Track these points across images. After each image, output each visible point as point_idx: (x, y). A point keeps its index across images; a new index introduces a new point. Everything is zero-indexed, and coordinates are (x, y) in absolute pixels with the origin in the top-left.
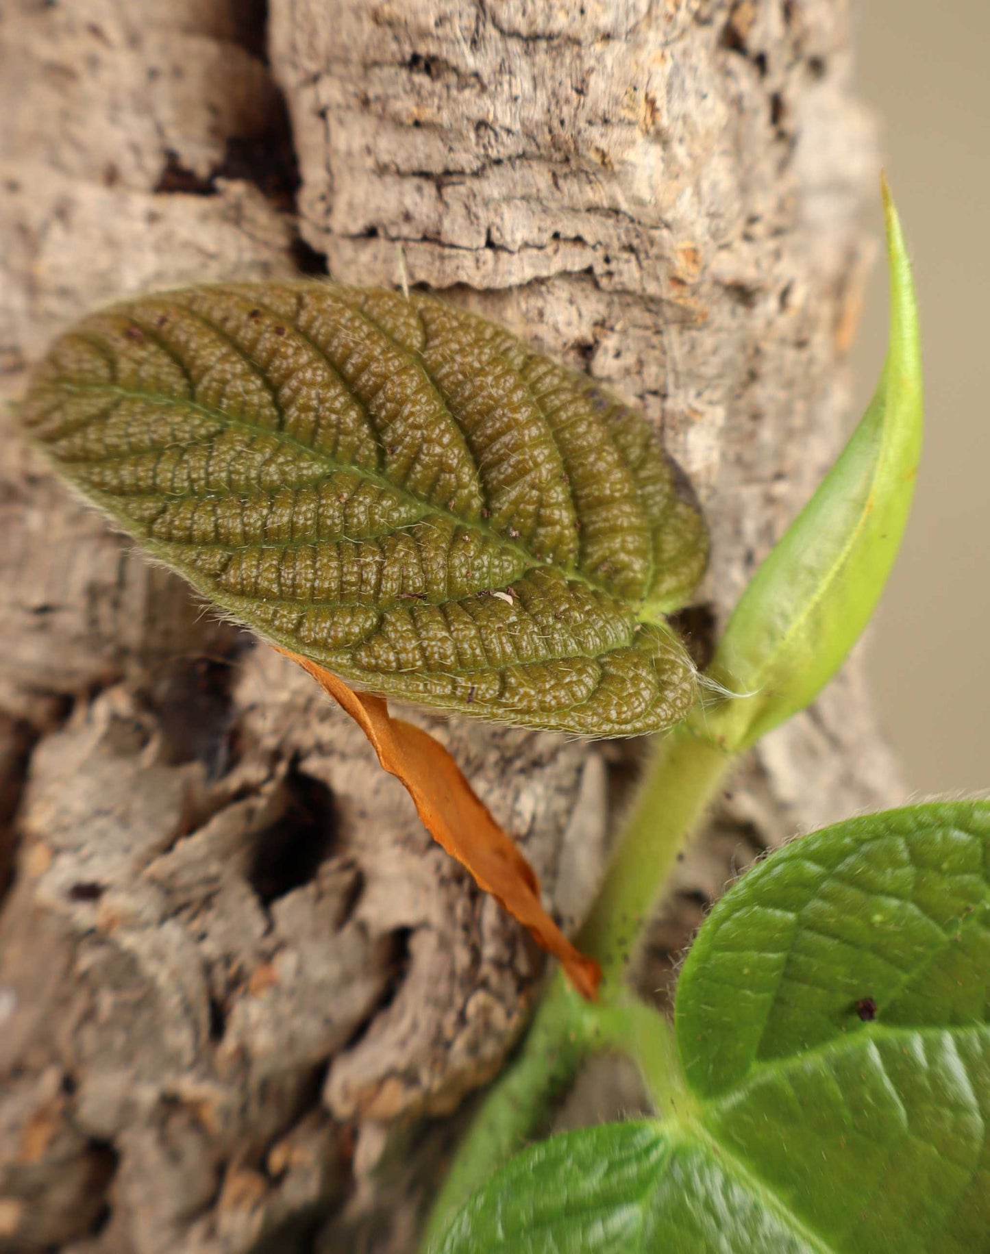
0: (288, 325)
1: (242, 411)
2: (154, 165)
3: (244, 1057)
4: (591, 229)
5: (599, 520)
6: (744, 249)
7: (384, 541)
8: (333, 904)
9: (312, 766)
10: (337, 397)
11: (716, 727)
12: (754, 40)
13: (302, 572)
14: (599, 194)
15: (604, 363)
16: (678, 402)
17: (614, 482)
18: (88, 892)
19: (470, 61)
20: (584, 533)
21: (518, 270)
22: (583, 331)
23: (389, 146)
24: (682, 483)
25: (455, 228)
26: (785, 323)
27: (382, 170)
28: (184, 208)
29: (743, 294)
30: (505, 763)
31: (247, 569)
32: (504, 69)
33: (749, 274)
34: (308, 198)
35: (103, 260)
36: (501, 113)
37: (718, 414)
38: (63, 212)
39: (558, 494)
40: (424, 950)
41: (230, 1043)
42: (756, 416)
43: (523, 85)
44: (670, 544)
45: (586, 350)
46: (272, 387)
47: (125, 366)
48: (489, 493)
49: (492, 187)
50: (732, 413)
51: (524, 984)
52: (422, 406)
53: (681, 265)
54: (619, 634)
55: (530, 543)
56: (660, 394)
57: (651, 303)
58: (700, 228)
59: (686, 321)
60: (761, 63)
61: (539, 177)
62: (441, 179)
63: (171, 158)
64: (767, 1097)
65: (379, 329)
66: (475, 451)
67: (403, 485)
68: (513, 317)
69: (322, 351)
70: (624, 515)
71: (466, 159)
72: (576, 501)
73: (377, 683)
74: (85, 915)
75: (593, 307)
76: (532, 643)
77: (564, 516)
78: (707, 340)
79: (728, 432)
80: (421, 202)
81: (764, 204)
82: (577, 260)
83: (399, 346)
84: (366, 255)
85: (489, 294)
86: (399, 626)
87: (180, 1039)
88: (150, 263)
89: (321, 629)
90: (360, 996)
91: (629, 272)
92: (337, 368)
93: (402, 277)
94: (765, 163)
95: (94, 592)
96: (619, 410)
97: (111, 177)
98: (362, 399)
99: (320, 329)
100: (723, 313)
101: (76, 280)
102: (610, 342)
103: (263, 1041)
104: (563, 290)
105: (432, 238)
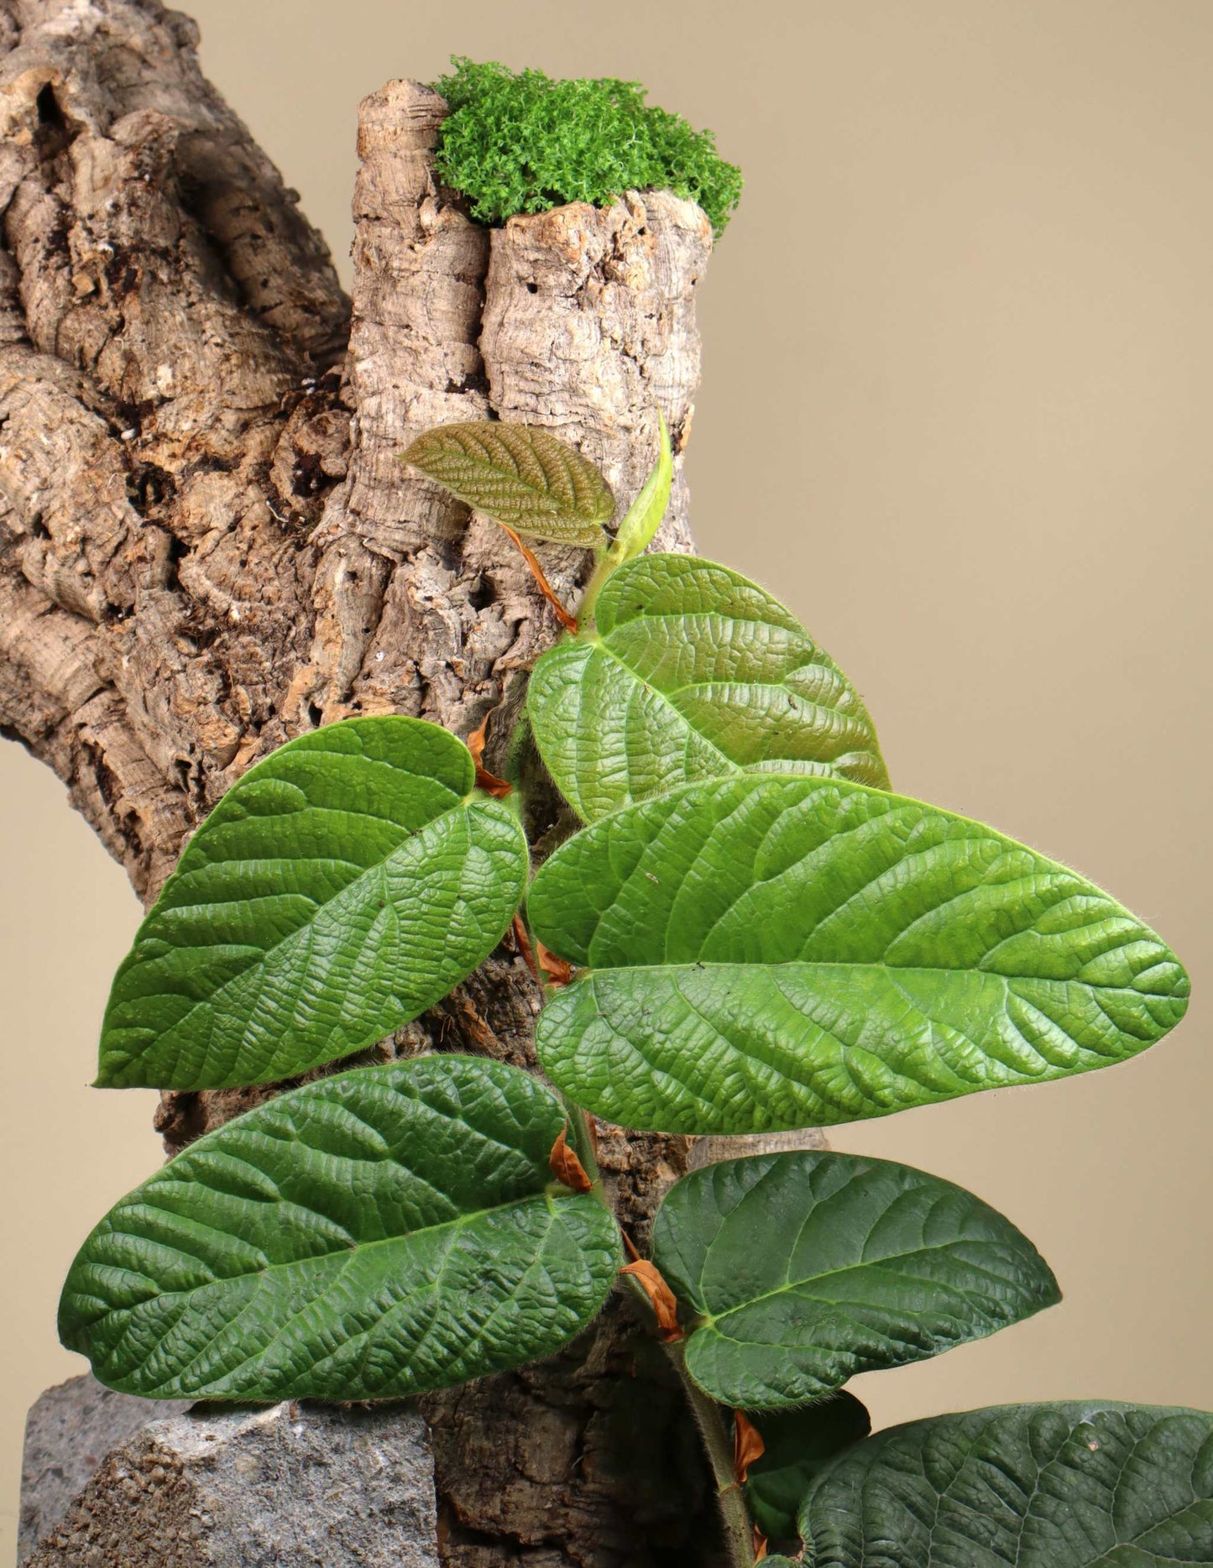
0: (493, 436)
1: (481, 460)
2: (446, 383)
3: (472, 651)
4: (581, 410)
5: (580, 495)
6: (629, 415)
7: (522, 496)
8: (496, 614)
9: (489, 573)
10: (507, 456)
11: (614, 557)
12: (632, 353)
13: (500, 502)
14: (583, 401)
15: (584, 449)
16: (607, 461)
17: (585, 483)
18: (429, 599)
19: (548, 365)
20: (577, 499)
21: (559, 421)
22: (578, 439)
23: (522, 384)
24: (607, 486)
25: (541, 409)
26: (642, 438)
27: (520, 391)
28: (455, 397)
29: (627, 429)
30: (551, 569)
31: (486, 501)
32: (557, 367)
33: (629, 423)
34: (492, 394)
35: (431, 412)
36: (556, 379)
37: (620, 466)
38: (417, 397)
39: (569, 486)
40: (525, 628)
41: (468, 646)
42: (634, 467)
43: (562, 371)
44: (602, 504)
45: (579, 445)
46: (489, 453)
47: (447, 446)
48: (549, 485)
49: (553, 398)
50: (625, 466)
51: (555, 634)
52: (532, 459)
53: (607, 422)
54: (585, 525)
55: (560, 500)
56: (601, 459)
57: (598, 432)
58: (613, 410)
59: (609, 437)
60: (635, 358)
61: (566, 396)
62: (538, 395)
63: (451, 380)
64: (619, 635)
65: (519, 437)
66: (545, 473)
67: (525, 482)
68: (557, 435)
69: (503, 444)
70: (588, 493)
71: (546, 390)
72: (574, 488)
73: (521, 531)
74: (429, 605)
75: (581, 432)
76: (561, 524)
77: (571, 492)
78: (616, 443)
79: (624, 472)
80: (532, 401)
81: (637, 400)
82: (576, 419)
83: (524, 442)
84: (513, 414)
85: (551, 428)
86: (526, 516)
87: (454, 645)
88: (445, 414)
89: (505, 516)
90: (504, 642)
91: (591, 422)
92: (507, 448)
93: (524, 421)
94: (639, 387)
95: (421, 516)
96: (588, 463)
97: (431, 386)
98: (514, 457)
99: (503, 437)
100: (621, 435)
101: (420, 418)
102: (586, 443)
103: (477, 646)
104: (572, 427)
105: (535, 411)
